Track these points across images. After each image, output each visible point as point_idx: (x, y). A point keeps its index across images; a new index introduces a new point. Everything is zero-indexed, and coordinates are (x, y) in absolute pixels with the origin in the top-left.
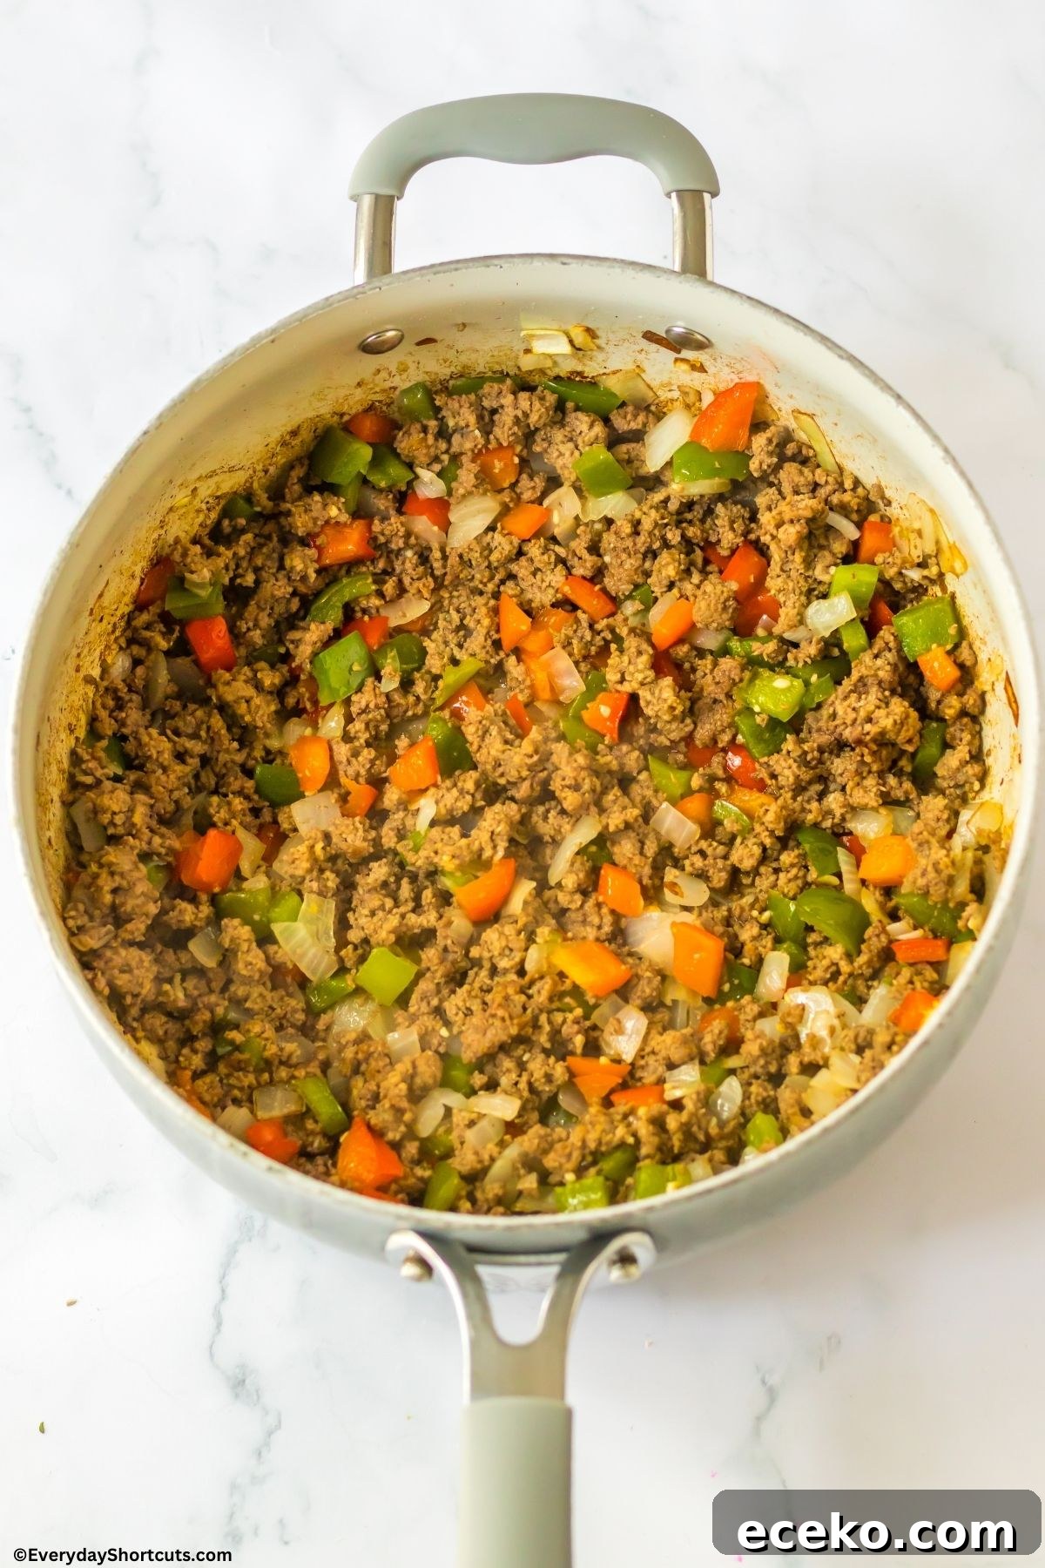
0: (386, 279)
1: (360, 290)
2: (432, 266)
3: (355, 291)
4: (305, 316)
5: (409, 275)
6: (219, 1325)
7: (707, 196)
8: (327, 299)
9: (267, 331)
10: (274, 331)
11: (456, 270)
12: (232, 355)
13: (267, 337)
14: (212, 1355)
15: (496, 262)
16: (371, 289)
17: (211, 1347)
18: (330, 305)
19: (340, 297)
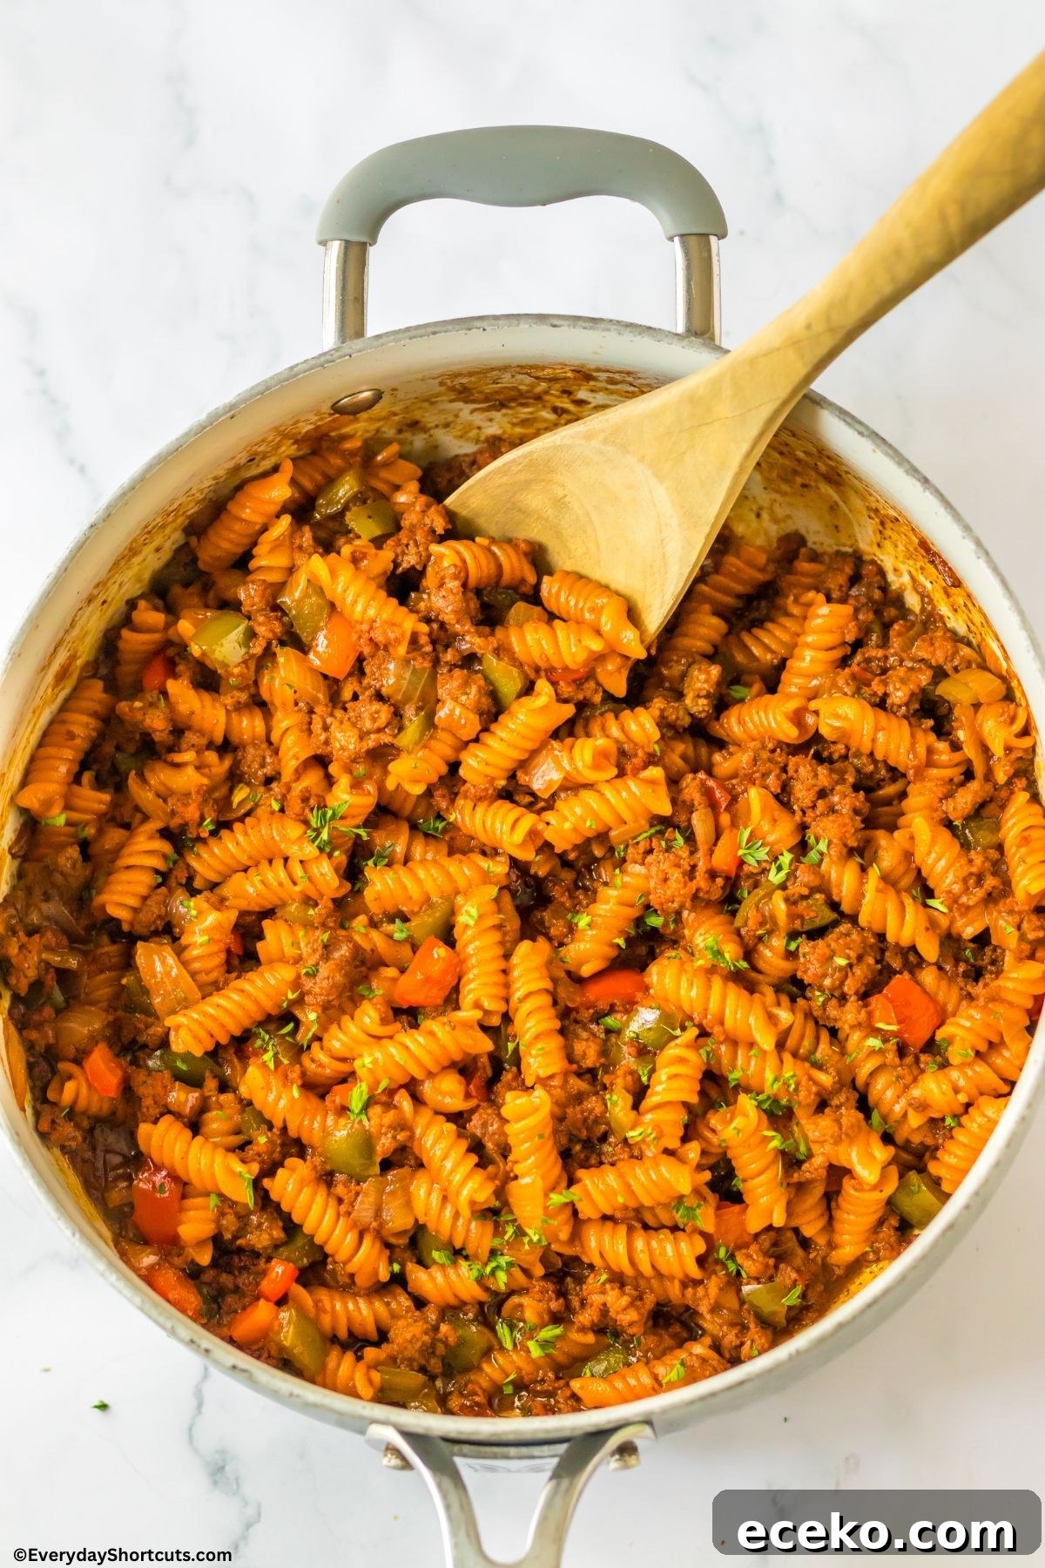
0: (357, 344)
1: (329, 357)
2: (408, 329)
3: (322, 359)
4: (268, 388)
5: (381, 341)
6: (200, 1405)
7: (713, 239)
8: (292, 368)
9: (225, 407)
10: (232, 407)
11: (434, 333)
12: (187, 434)
13: (226, 413)
14: (191, 1438)
15: (478, 324)
16: (340, 357)
17: (190, 1429)
18: (295, 376)
19: (305, 366)
